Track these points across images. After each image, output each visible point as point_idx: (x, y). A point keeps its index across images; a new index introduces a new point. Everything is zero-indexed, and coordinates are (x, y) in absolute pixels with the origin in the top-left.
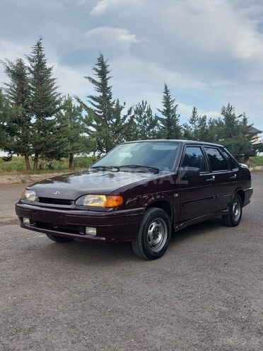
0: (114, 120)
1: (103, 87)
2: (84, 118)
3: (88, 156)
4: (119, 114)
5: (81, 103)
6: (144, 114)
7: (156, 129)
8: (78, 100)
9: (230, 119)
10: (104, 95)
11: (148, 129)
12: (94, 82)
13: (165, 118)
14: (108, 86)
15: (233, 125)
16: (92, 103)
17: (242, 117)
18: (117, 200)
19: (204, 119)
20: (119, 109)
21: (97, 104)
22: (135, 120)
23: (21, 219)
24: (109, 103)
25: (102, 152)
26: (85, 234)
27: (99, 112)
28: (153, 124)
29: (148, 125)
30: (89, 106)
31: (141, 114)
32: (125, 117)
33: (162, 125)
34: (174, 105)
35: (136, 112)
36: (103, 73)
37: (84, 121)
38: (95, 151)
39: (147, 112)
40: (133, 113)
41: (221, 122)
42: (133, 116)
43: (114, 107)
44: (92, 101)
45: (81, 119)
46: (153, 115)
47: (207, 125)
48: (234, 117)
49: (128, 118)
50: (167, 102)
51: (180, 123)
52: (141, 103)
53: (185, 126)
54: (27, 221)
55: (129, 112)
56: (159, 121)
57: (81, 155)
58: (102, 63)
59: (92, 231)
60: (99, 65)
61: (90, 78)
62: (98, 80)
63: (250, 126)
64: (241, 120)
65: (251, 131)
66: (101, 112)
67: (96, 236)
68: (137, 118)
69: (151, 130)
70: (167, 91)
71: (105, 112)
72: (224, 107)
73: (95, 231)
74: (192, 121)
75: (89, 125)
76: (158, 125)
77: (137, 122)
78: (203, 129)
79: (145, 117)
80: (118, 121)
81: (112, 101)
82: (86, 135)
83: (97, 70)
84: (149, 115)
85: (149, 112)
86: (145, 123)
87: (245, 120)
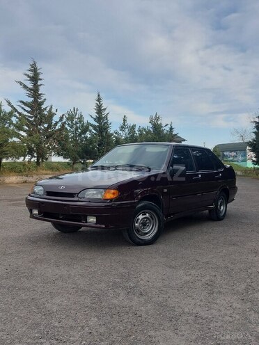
0: (46, 125)
1: (35, 92)
2: (14, 122)
3: (18, 161)
4: (51, 120)
5: (12, 106)
6: (75, 120)
7: (88, 135)
8: (9, 104)
9: (157, 127)
10: (35, 101)
11: (80, 135)
12: (25, 87)
13: (97, 124)
14: (39, 93)
15: (159, 134)
16: (23, 108)
17: (169, 126)
18: (114, 194)
19: (133, 127)
20: (51, 115)
21: (29, 109)
22: (66, 126)
23: (31, 211)
24: (40, 108)
25: (33, 156)
26: (86, 222)
27: (30, 117)
28: (85, 130)
29: (79, 131)
30: (20, 110)
31: (72, 121)
32: (57, 123)
33: (94, 132)
34: (106, 113)
35: (68, 119)
36: (35, 78)
37: (15, 125)
38: (25, 156)
39: (78, 118)
40: (64, 120)
41: (149, 130)
42: (65, 123)
43: (45, 113)
44: (23, 106)
45: (11, 123)
46: (85, 121)
47: (137, 132)
48: (160, 126)
49: (60, 124)
50: (99, 110)
51: (111, 131)
52: (72, 110)
53: (116, 133)
54: (36, 212)
55: (61, 118)
56: (91, 128)
57: (10, 160)
58: (34, 69)
59: (92, 220)
60: (31, 71)
61: (21, 83)
62: (30, 85)
63: (175, 135)
64: (167, 128)
65: (177, 139)
66: (31, 117)
67: (96, 224)
68: (69, 124)
69: (83, 136)
70: (99, 100)
71: (36, 117)
72: (152, 116)
73: (95, 220)
74: (122, 128)
75: (19, 130)
76: (90, 131)
77: (69, 128)
78: (133, 136)
79: (77, 123)
80: (49, 127)
81: (43, 107)
82: (16, 139)
83: (29, 76)
84: (80, 122)
85: (81, 118)
86: (77, 129)
87: (171, 129)
